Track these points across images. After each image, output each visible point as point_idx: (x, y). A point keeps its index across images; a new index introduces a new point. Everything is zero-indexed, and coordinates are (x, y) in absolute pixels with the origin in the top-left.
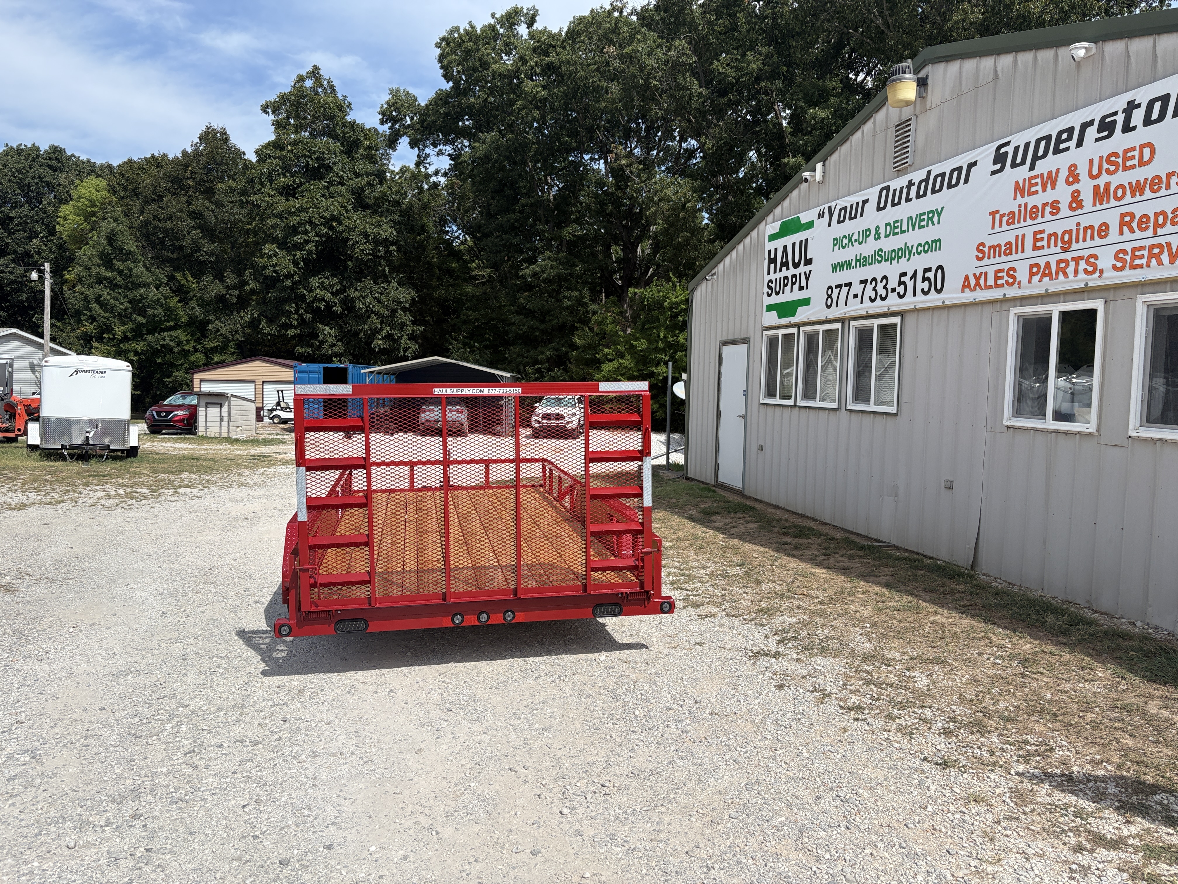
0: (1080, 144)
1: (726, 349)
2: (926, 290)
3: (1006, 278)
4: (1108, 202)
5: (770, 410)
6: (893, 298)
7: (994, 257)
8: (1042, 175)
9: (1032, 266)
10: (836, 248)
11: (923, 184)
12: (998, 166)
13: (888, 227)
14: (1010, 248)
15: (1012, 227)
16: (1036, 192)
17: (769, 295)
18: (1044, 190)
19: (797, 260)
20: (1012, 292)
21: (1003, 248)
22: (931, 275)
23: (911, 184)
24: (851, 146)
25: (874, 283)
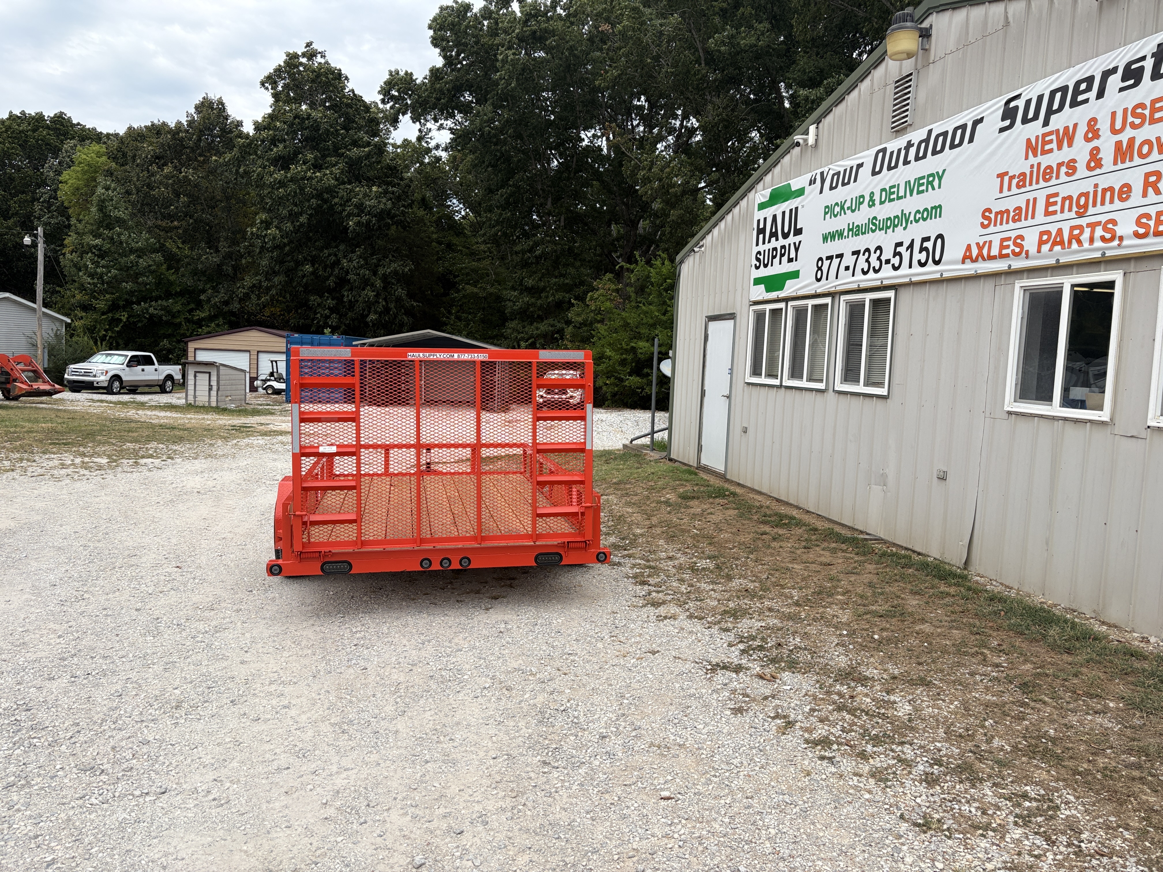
0: (1100, 94)
1: (712, 325)
2: (923, 261)
3: (1012, 247)
4: (1131, 160)
5: (755, 390)
6: (887, 272)
7: (1001, 224)
8: (1058, 131)
9: (1042, 233)
10: (828, 216)
11: (923, 145)
12: (1007, 123)
13: (884, 193)
14: (1020, 214)
15: (1023, 190)
16: (1051, 151)
17: (757, 268)
18: (1060, 148)
19: (786, 230)
20: (1018, 264)
21: (1012, 214)
22: (929, 245)
23: (909, 145)
24: (847, 106)
25: (867, 254)
